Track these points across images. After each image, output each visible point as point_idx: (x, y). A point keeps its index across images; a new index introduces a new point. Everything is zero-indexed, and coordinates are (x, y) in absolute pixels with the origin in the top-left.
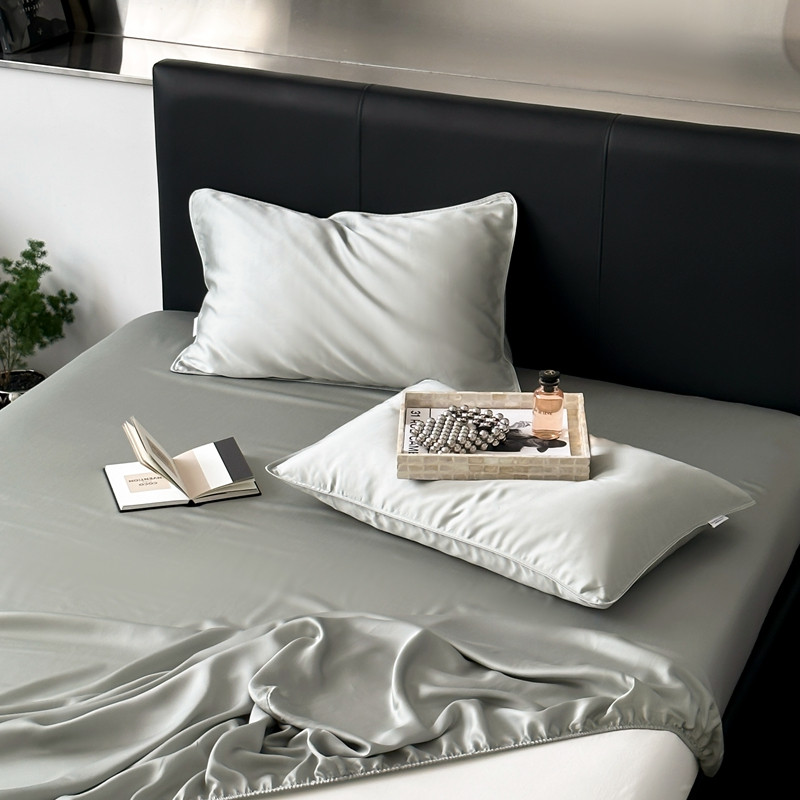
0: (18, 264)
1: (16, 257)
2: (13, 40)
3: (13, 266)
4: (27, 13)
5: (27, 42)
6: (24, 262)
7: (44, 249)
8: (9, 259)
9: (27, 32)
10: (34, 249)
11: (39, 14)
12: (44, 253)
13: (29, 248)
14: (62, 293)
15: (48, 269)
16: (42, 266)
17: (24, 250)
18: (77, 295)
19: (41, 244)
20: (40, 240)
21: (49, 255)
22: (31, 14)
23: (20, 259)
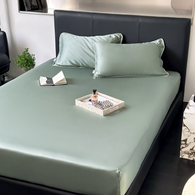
2: (28, 8)
4: (30, 3)
5: (30, 9)
9: (30, 7)
11: (32, 4)
22: (31, 4)
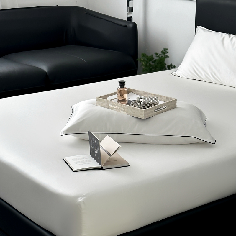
0: (160, 55)
1: (160, 53)
3: (158, 55)
6: (162, 54)
7: (168, 51)
8: (158, 53)
10: (165, 50)
12: (167, 52)
13: (163, 50)
14: (171, 65)
15: (168, 57)
16: (167, 56)
17: (162, 50)
18: (176, 66)
19: (167, 49)
20: (167, 48)
21: (169, 53)
23: (161, 53)
